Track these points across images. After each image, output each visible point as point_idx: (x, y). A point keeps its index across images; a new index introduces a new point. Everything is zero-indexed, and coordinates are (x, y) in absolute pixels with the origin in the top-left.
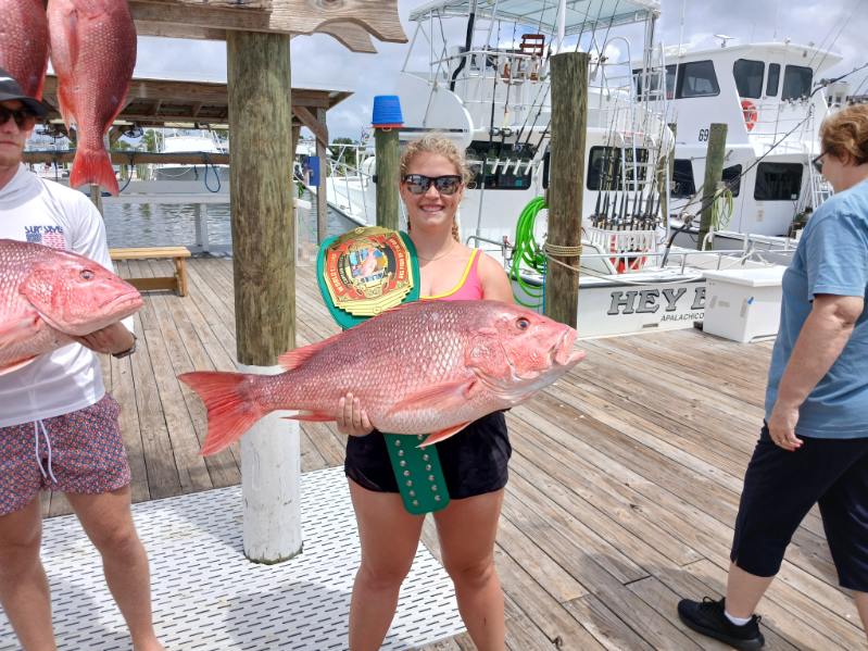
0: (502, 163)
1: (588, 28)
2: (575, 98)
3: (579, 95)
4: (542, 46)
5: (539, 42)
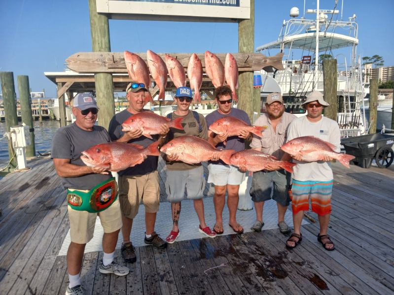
0: (295, 104)
1: (329, 49)
2: (332, 75)
3: (334, 74)
4: (310, 60)
5: (309, 58)
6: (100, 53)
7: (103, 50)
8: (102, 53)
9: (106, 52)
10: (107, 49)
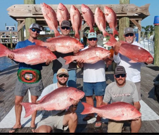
6: (28, 5)
7: (29, 3)
8: (29, 5)
9: (32, 4)
10: (32, 3)
